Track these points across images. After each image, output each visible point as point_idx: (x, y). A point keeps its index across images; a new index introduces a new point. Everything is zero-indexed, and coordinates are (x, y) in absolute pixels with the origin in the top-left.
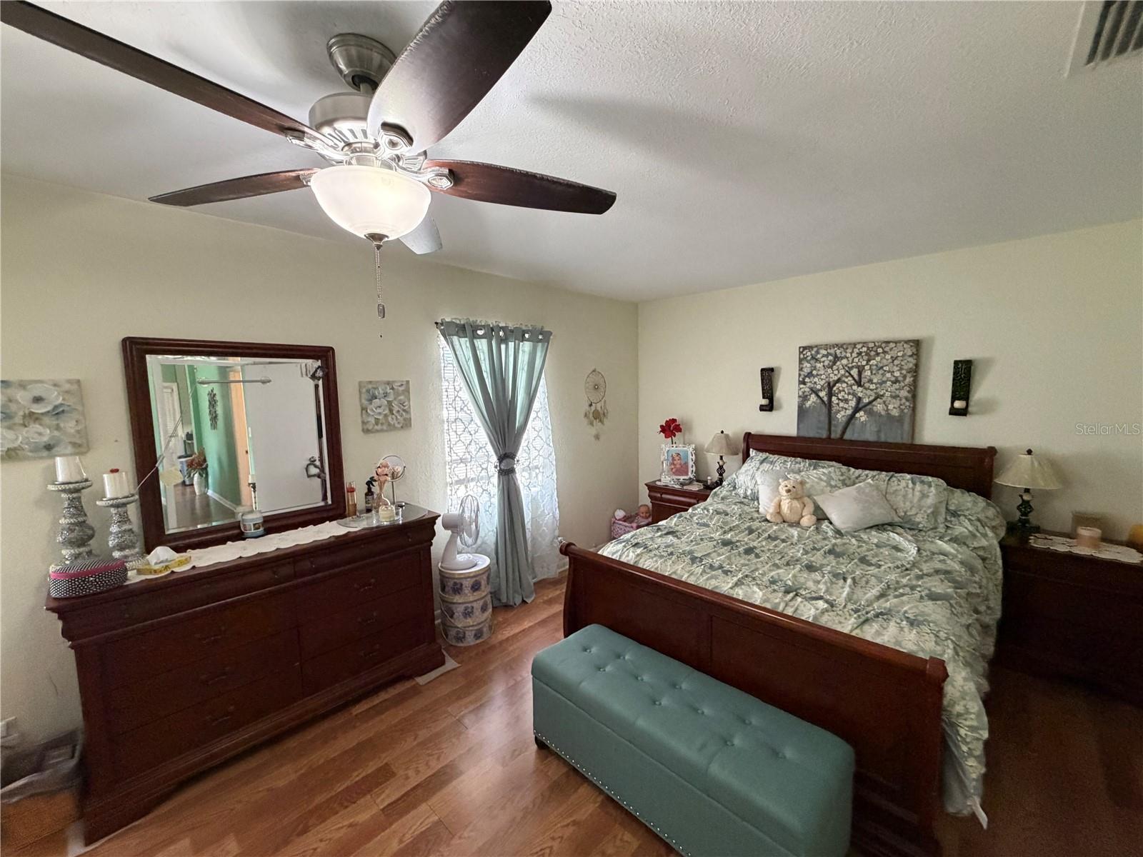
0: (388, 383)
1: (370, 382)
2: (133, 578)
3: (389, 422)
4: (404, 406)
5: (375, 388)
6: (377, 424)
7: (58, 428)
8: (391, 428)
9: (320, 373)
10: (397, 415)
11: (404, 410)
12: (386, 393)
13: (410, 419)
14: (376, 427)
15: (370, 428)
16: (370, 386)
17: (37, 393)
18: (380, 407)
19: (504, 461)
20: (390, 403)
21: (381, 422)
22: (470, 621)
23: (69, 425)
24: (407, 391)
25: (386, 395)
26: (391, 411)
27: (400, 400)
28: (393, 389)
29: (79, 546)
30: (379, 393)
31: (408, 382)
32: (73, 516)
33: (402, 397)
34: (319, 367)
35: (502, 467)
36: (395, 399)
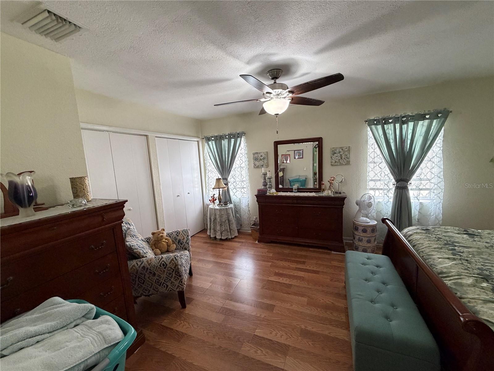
0: (341, 148)
1: (334, 148)
2: (268, 194)
3: (340, 162)
4: (347, 156)
5: (335, 150)
6: (335, 163)
7: (264, 162)
8: (341, 164)
9: (317, 146)
10: (344, 160)
11: (347, 158)
12: (340, 151)
13: (350, 161)
14: (335, 164)
15: (333, 164)
16: (334, 149)
17: (261, 155)
18: (337, 157)
19: (399, 183)
20: (341, 155)
21: (337, 162)
22: (360, 244)
23: (265, 161)
24: (349, 150)
25: (340, 152)
26: (341, 158)
27: (346, 154)
28: (343, 150)
29: (265, 186)
30: (337, 152)
31: (349, 147)
32: (264, 180)
33: (346, 153)
34: (317, 144)
35: (397, 185)
36: (343, 154)
